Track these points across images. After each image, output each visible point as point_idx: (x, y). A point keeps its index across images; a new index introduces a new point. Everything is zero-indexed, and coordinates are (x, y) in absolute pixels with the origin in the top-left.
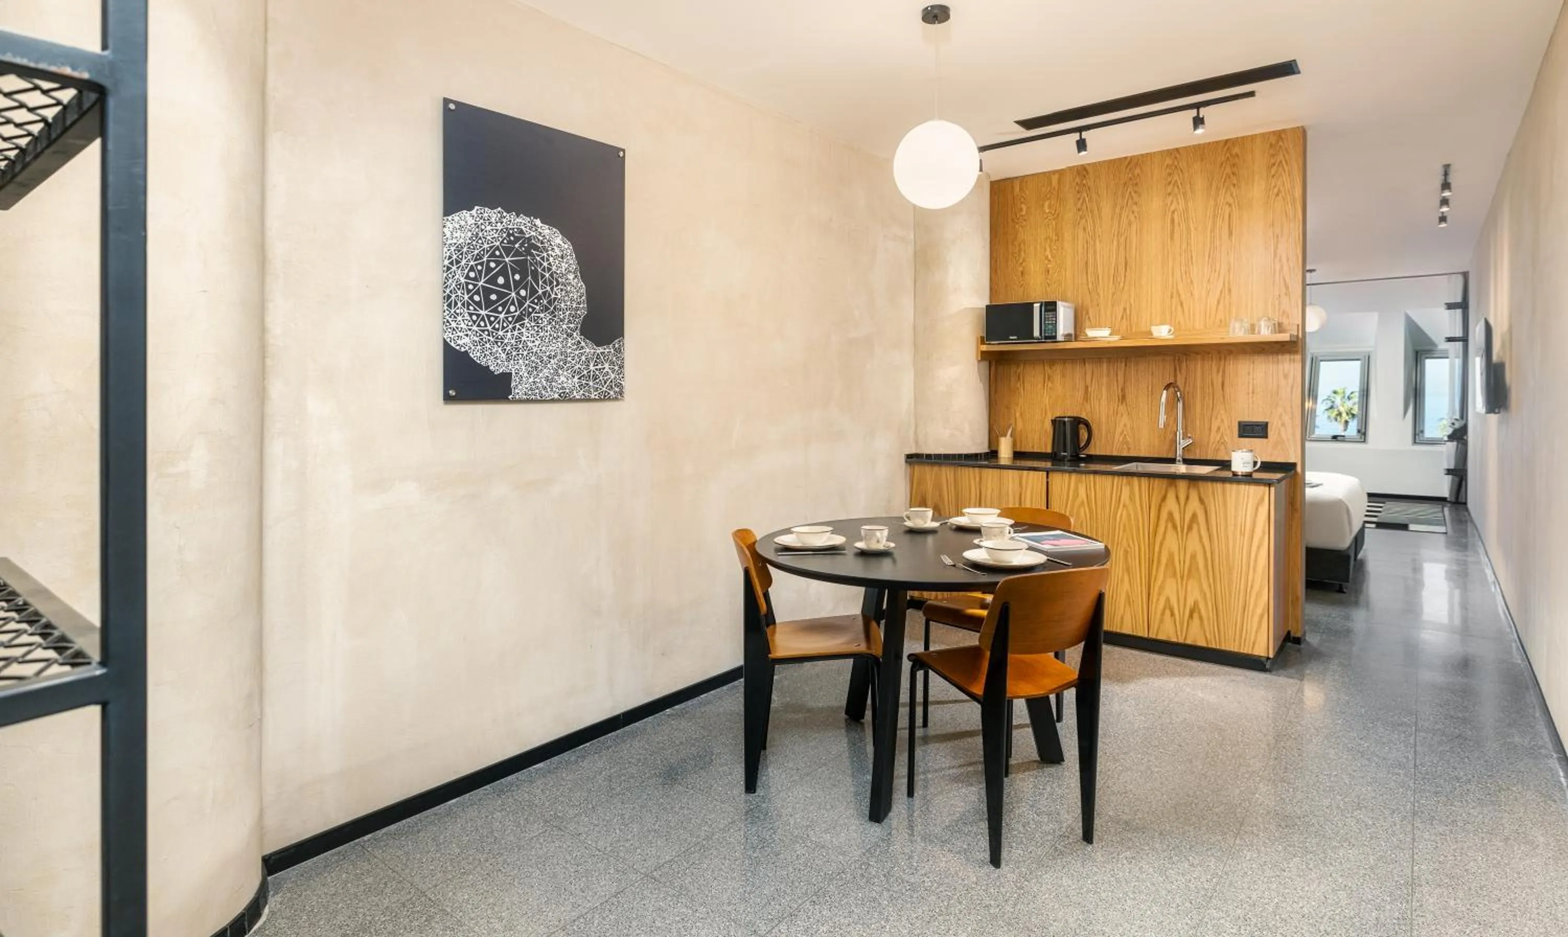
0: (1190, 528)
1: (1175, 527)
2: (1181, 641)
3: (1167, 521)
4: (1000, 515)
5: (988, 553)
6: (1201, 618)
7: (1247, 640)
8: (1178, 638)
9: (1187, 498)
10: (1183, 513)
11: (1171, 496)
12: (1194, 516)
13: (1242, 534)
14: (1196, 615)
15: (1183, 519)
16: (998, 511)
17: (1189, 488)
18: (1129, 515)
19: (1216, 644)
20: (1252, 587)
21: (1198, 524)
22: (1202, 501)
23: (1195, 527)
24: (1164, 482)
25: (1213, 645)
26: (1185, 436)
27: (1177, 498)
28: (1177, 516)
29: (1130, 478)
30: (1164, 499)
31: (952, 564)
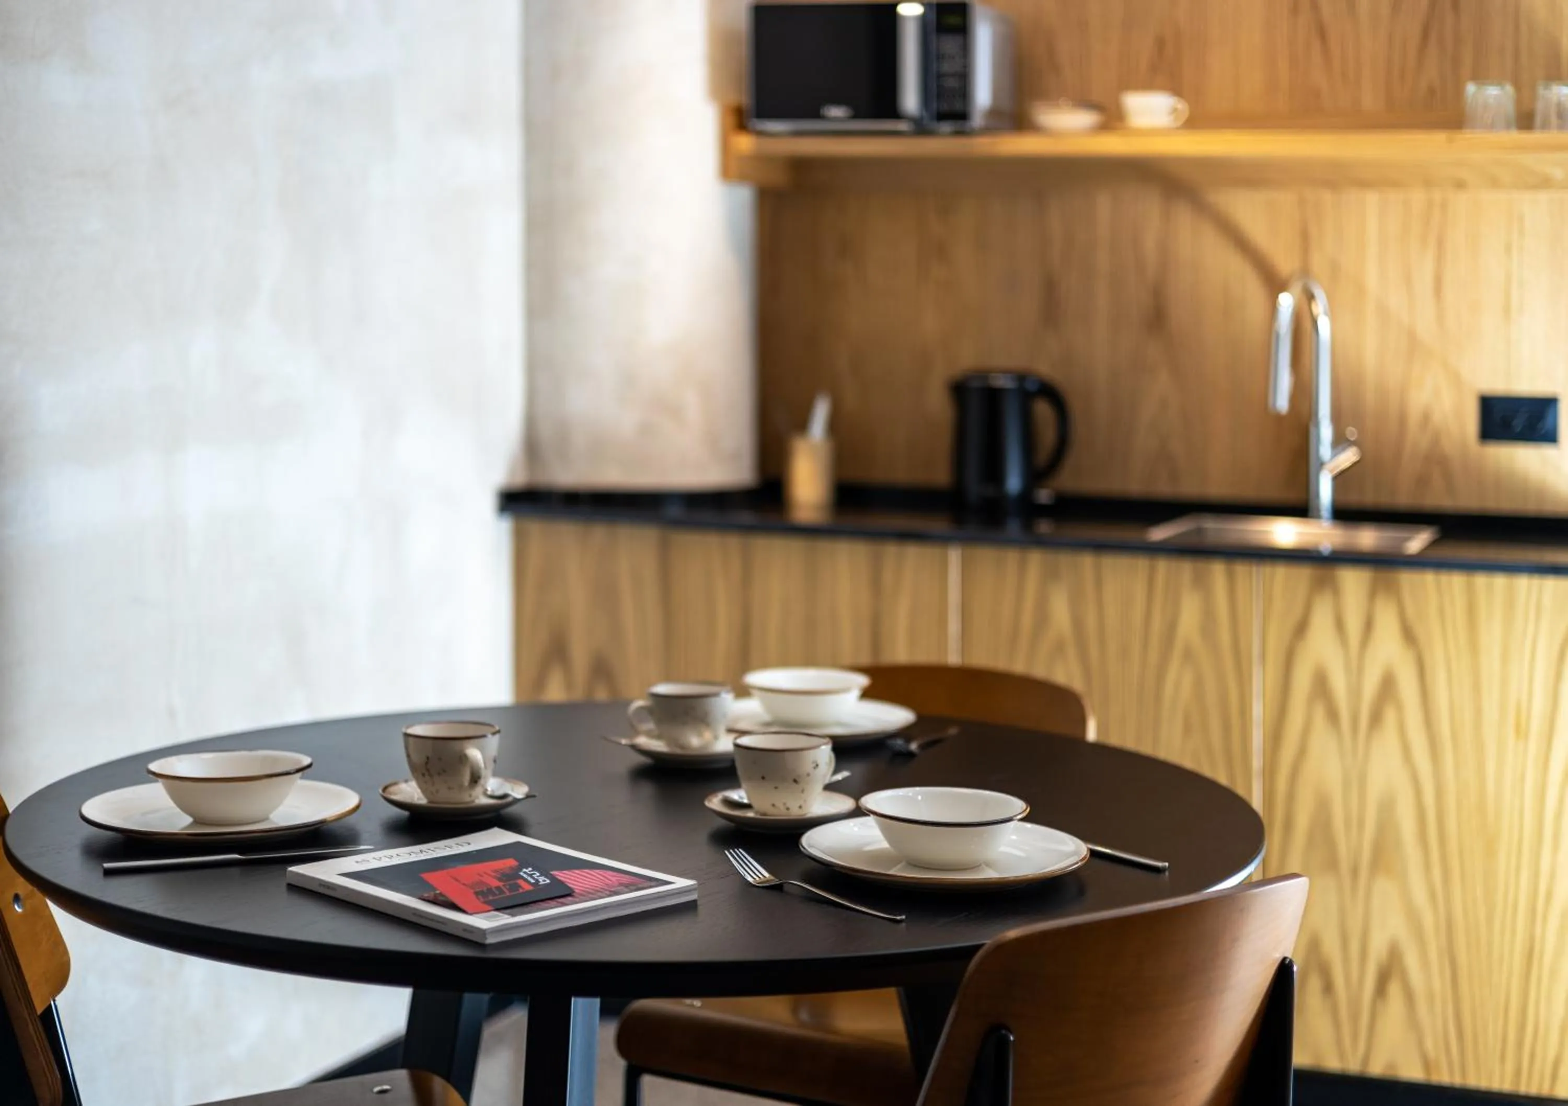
0: (1376, 719)
1: (1333, 716)
2: (1353, 1066)
3: (1311, 702)
4: (867, 694)
5: (886, 832)
6: (1409, 996)
7: (1538, 1060)
8: (1342, 1055)
9: (1369, 626)
10: (1356, 673)
11: (1322, 619)
12: (1388, 685)
13: (1521, 732)
14: (1394, 989)
15: (1355, 692)
16: (862, 681)
17: (1372, 595)
18: (1199, 683)
19: (1451, 1072)
20: (1549, 895)
21: (1400, 709)
22: (1409, 635)
23: (1390, 716)
24: (1303, 574)
25: (1445, 1077)
26: (1339, 442)
27: (1340, 625)
28: (1339, 684)
29: (1201, 565)
30: (1301, 629)
31: (776, 881)
